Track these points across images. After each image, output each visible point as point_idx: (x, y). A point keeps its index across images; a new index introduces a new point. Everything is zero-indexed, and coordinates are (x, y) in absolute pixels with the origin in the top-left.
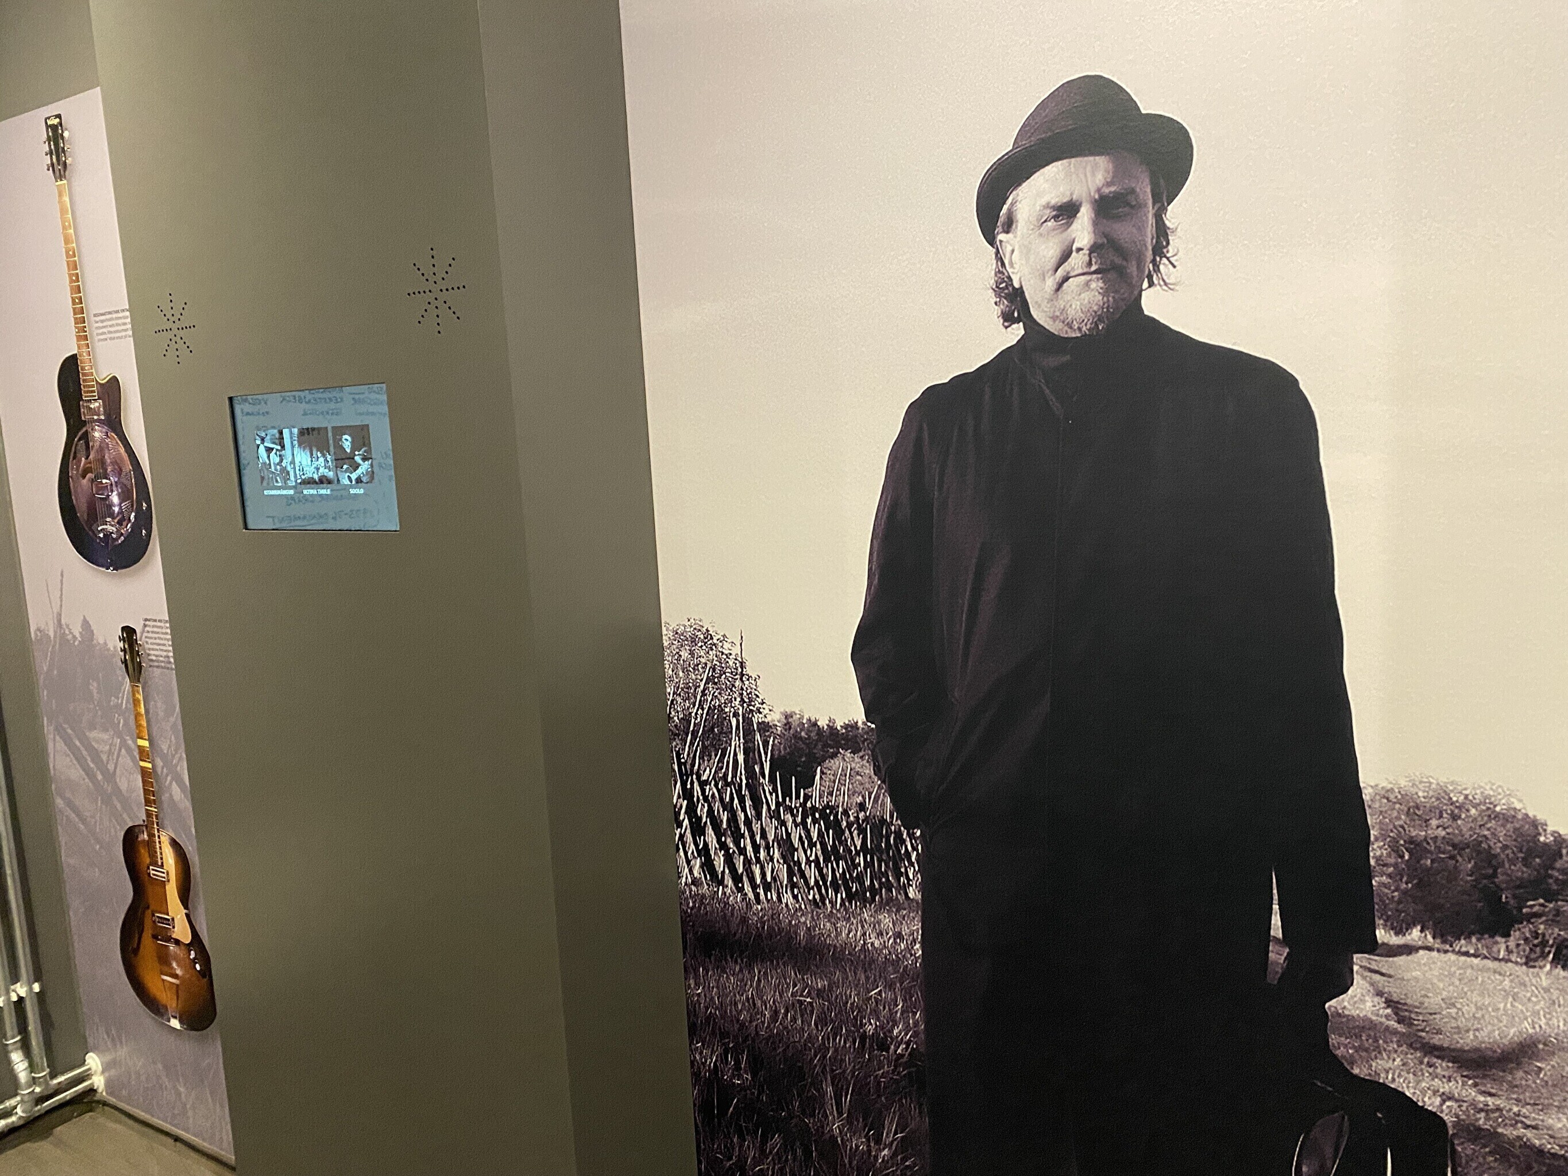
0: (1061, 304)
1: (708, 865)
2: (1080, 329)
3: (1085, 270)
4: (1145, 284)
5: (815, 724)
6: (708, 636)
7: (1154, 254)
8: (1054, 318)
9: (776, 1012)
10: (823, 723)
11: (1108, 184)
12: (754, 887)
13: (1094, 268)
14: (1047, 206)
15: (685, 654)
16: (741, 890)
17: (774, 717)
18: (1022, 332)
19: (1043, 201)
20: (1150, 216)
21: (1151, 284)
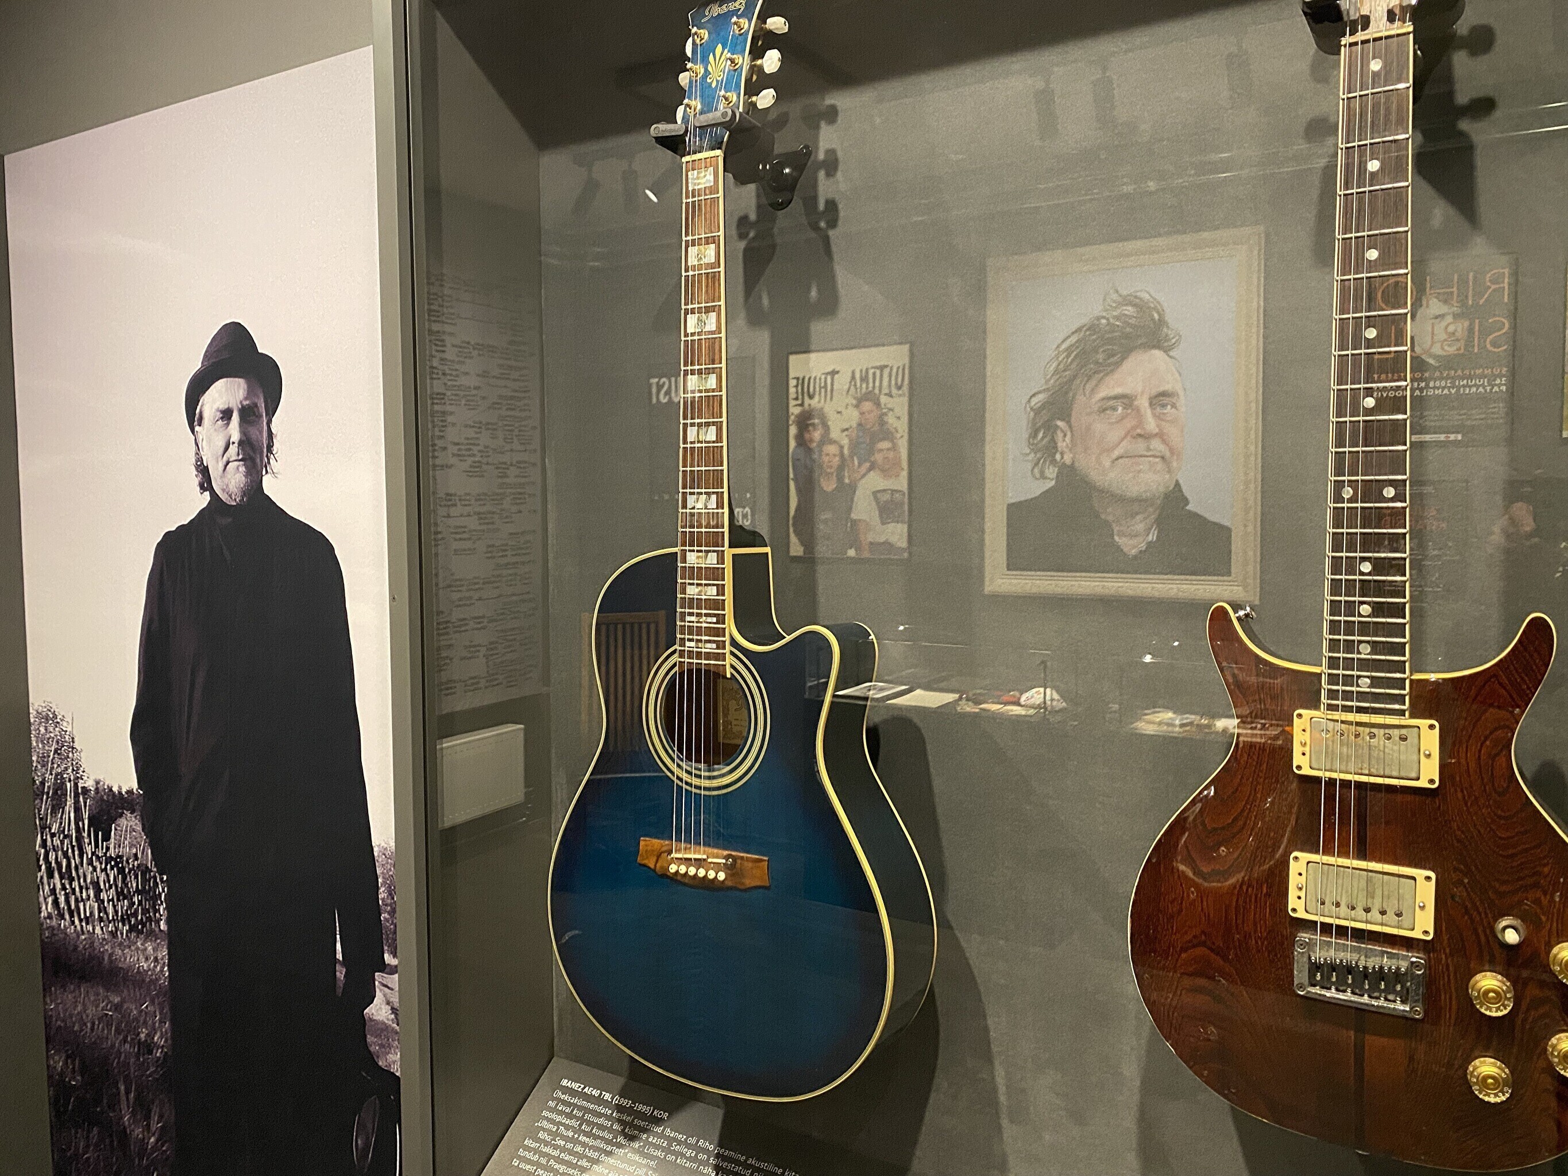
0: (226, 481)
1: (56, 902)
2: (235, 500)
3: (236, 458)
4: (264, 472)
5: (111, 790)
6: (55, 716)
7: (268, 451)
8: (223, 490)
9: (93, 1024)
10: (115, 789)
11: (246, 399)
12: (81, 920)
13: (241, 457)
14: (218, 410)
15: (42, 730)
16: (73, 922)
17: (90, 784)
18: (209, 499)
19: (215, 407)
20: (265, 423)
21: (267, 472)
